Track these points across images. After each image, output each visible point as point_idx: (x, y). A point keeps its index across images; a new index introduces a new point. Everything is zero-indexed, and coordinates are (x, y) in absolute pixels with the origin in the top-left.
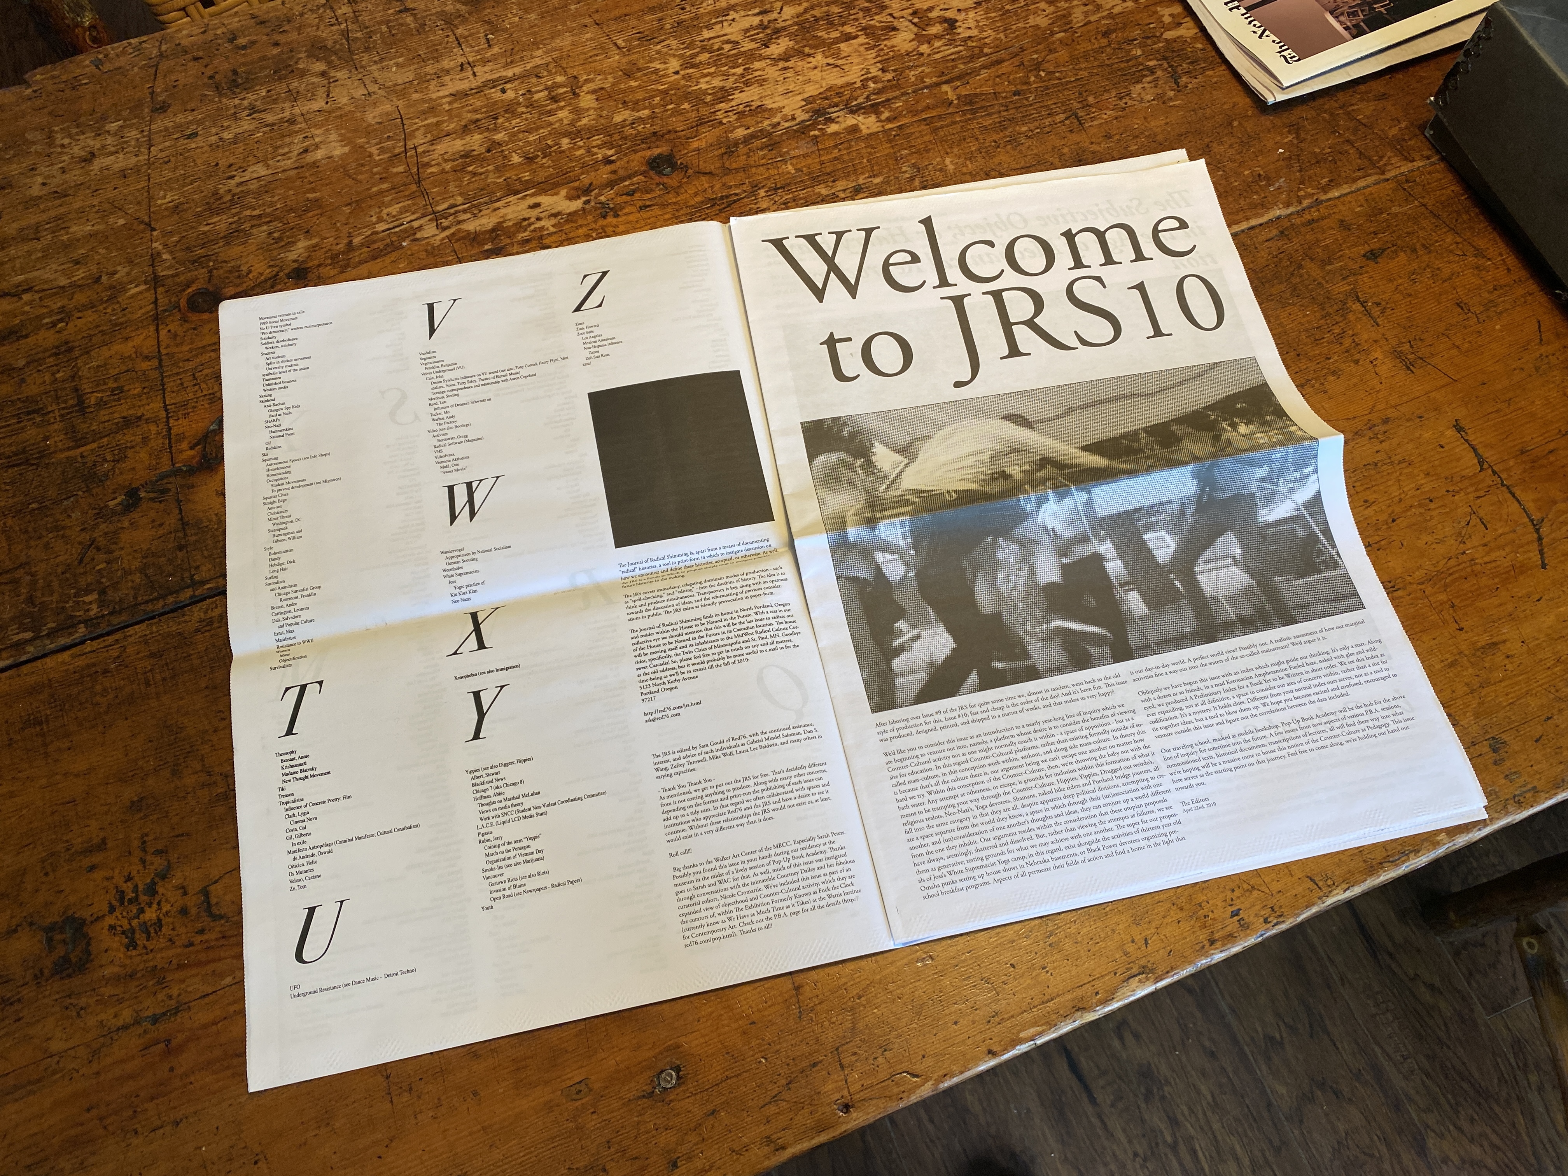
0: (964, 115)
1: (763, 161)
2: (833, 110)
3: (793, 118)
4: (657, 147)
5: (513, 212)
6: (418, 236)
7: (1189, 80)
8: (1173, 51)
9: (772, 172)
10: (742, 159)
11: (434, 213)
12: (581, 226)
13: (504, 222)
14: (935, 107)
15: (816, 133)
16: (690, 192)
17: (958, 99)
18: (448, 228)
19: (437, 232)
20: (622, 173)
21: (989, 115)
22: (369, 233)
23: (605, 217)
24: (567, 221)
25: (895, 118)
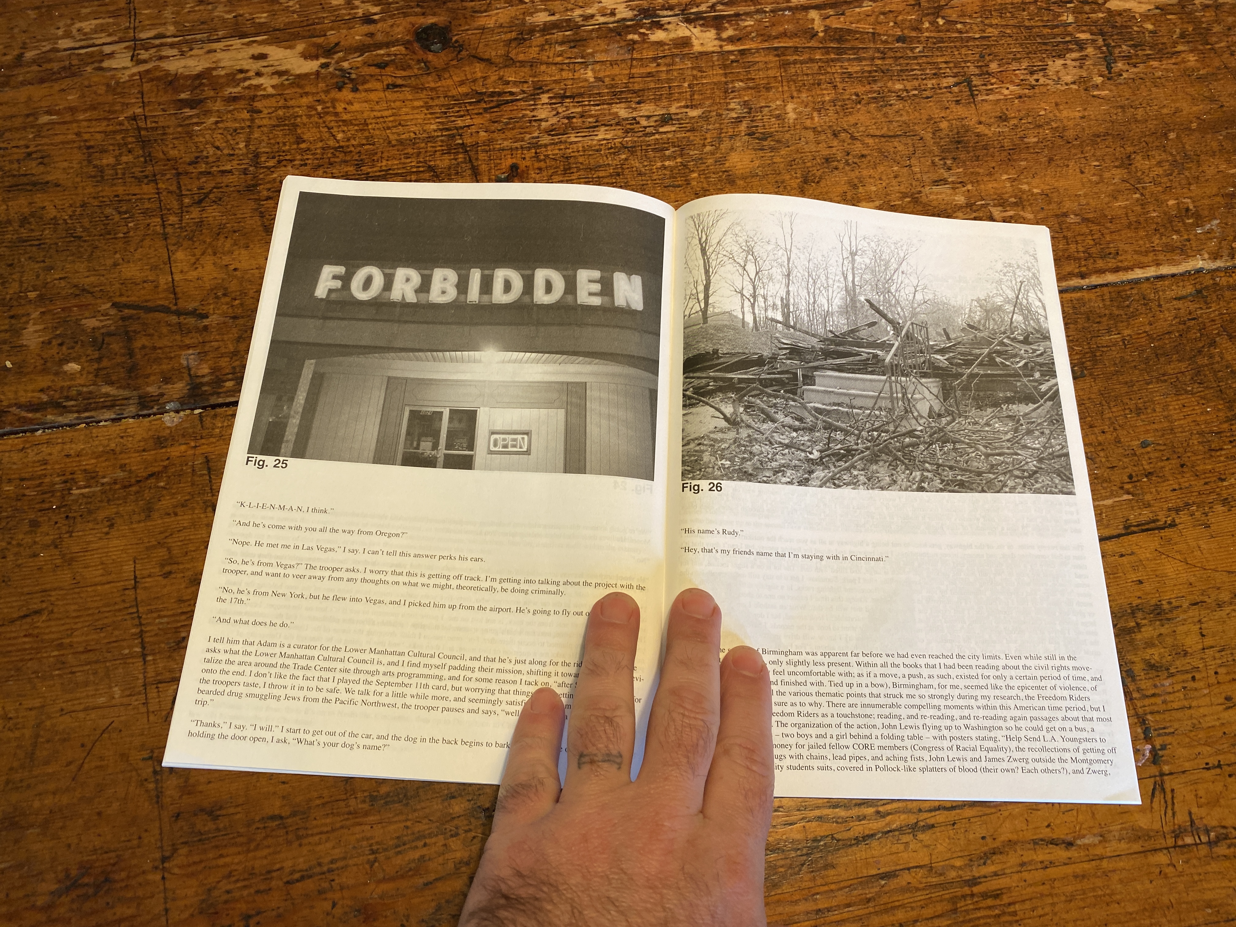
0: (828, 53)
1: (559, 59)
2: (665, 13)
3: (613, 14)
4: (434, 14)
5: (230, 60)
6: (105, 64)
7: (1126, 67)
8: (1114, 27)
9: (565, 74)
10: (533, 52)
11: (135, 39)
12: (307, 94)
13: (215, 69)
14: (795, 35)
15: (636, 37)
16: (456, 79)
17: (825, 31)
18: (145, 61)
19: (129, 64)
20: (380, 37)
21: (859, 59)
22: (48, 48)
23: (340, 89)
24: (292, 85)
25: (739, 39)
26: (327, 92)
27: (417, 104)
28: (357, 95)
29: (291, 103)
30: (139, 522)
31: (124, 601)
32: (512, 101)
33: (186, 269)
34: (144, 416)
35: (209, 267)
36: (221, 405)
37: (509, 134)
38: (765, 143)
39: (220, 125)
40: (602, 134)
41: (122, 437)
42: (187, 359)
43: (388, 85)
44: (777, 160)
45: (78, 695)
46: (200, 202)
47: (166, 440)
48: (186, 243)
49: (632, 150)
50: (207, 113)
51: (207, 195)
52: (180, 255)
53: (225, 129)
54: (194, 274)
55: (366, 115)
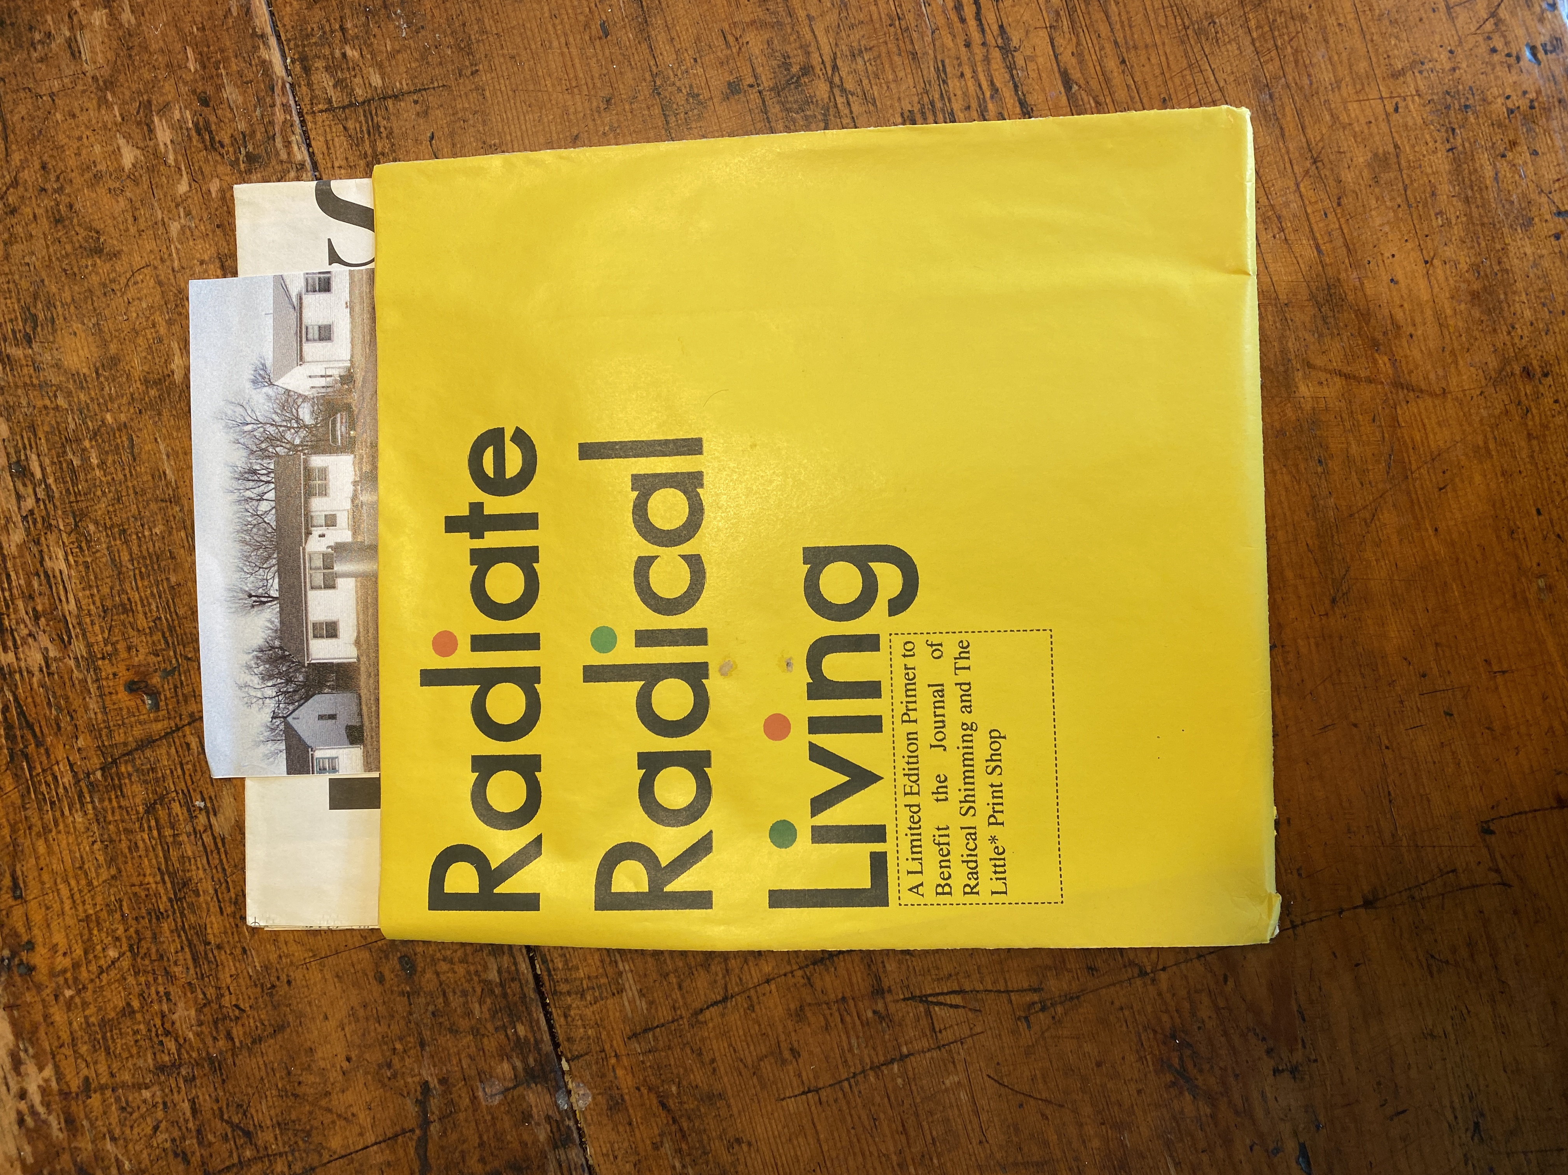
23: (31, 969)
26: (39, 987)
27: (42, 848)
28: (39, 940)
29: (65, 1036)
30: (729, 1106)
31: (836, 1101)
32: (19, 706)
33: (357, 1130)
34: (581, 1136)
35: (350, 1097)
36: (553, 1036)
37: (76, 703)
38: (41, 316)
39: (117, 1132)
40: (58, 563)
41: (616, 1157)
42: (492, 1096)
43: (15, 898)
44: (67, 296)
45: (960, 1127)
46: (248, 1134)
47: (612, 1097)
48: (316, 1139)
49: (79, 517)
50: (99, 1157)
51: (235, 1127)
52: (336, 1143)
53: (122, 1123)
54: (364, 1118)
55: (70, 921)
